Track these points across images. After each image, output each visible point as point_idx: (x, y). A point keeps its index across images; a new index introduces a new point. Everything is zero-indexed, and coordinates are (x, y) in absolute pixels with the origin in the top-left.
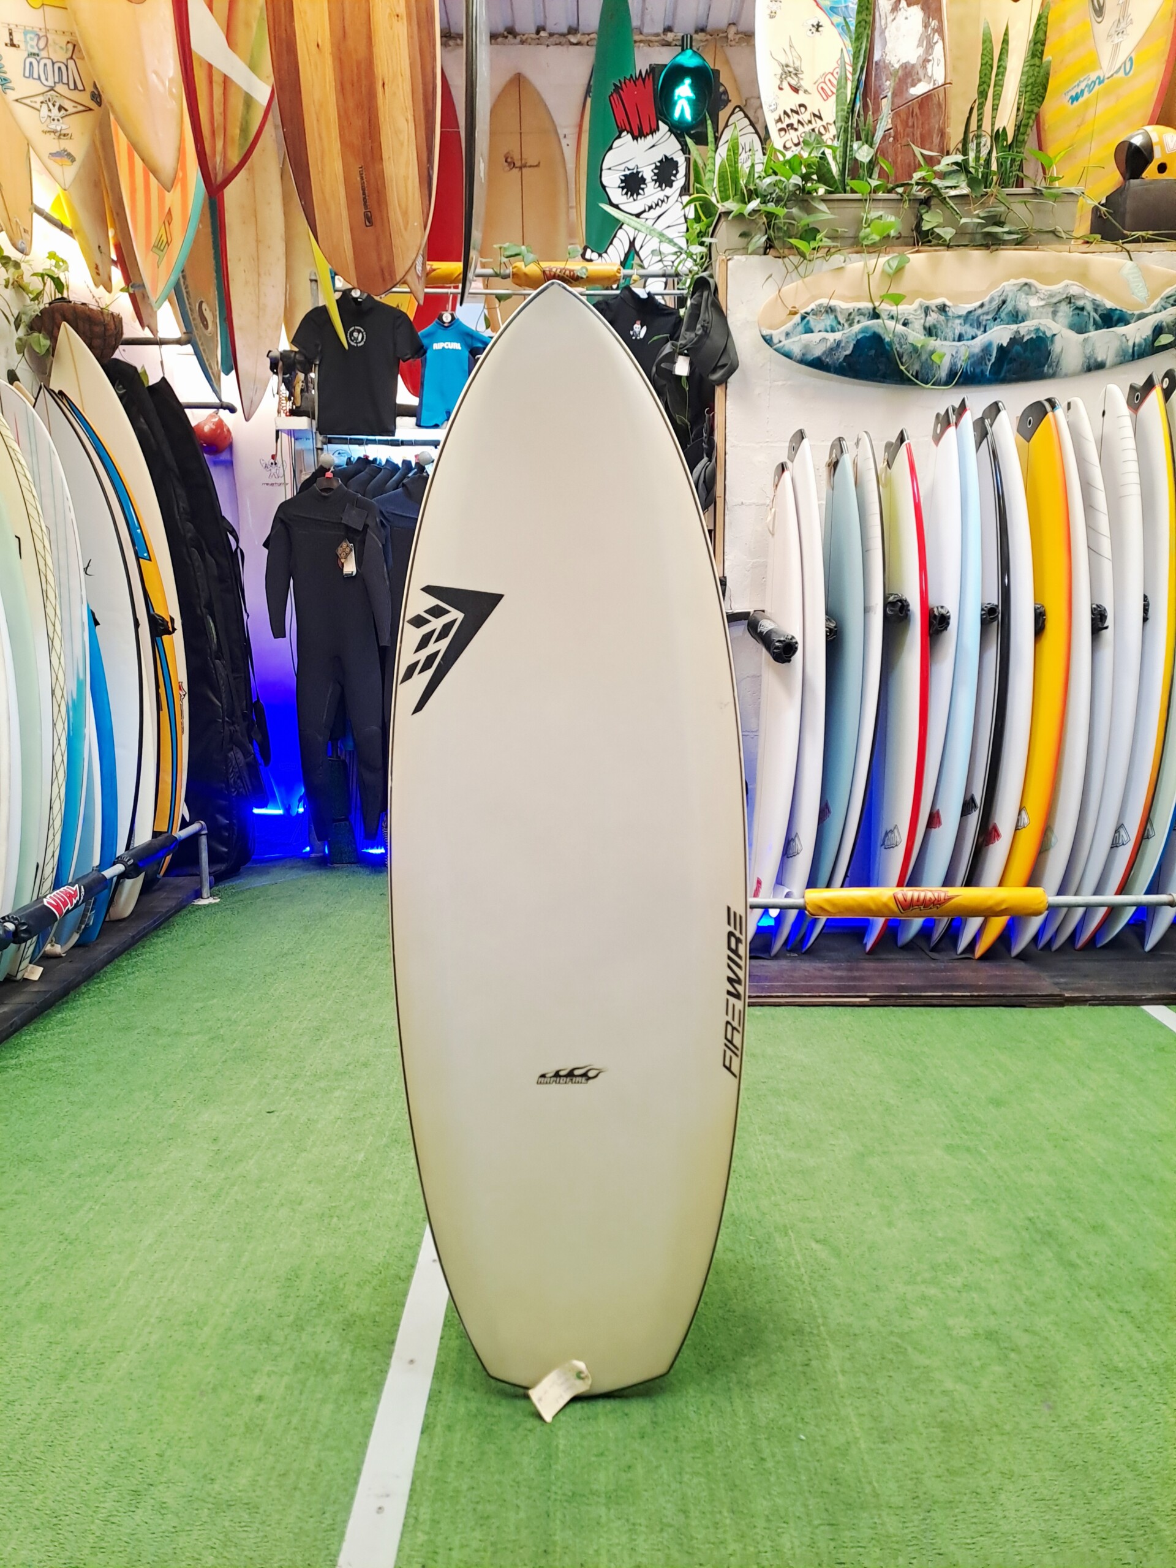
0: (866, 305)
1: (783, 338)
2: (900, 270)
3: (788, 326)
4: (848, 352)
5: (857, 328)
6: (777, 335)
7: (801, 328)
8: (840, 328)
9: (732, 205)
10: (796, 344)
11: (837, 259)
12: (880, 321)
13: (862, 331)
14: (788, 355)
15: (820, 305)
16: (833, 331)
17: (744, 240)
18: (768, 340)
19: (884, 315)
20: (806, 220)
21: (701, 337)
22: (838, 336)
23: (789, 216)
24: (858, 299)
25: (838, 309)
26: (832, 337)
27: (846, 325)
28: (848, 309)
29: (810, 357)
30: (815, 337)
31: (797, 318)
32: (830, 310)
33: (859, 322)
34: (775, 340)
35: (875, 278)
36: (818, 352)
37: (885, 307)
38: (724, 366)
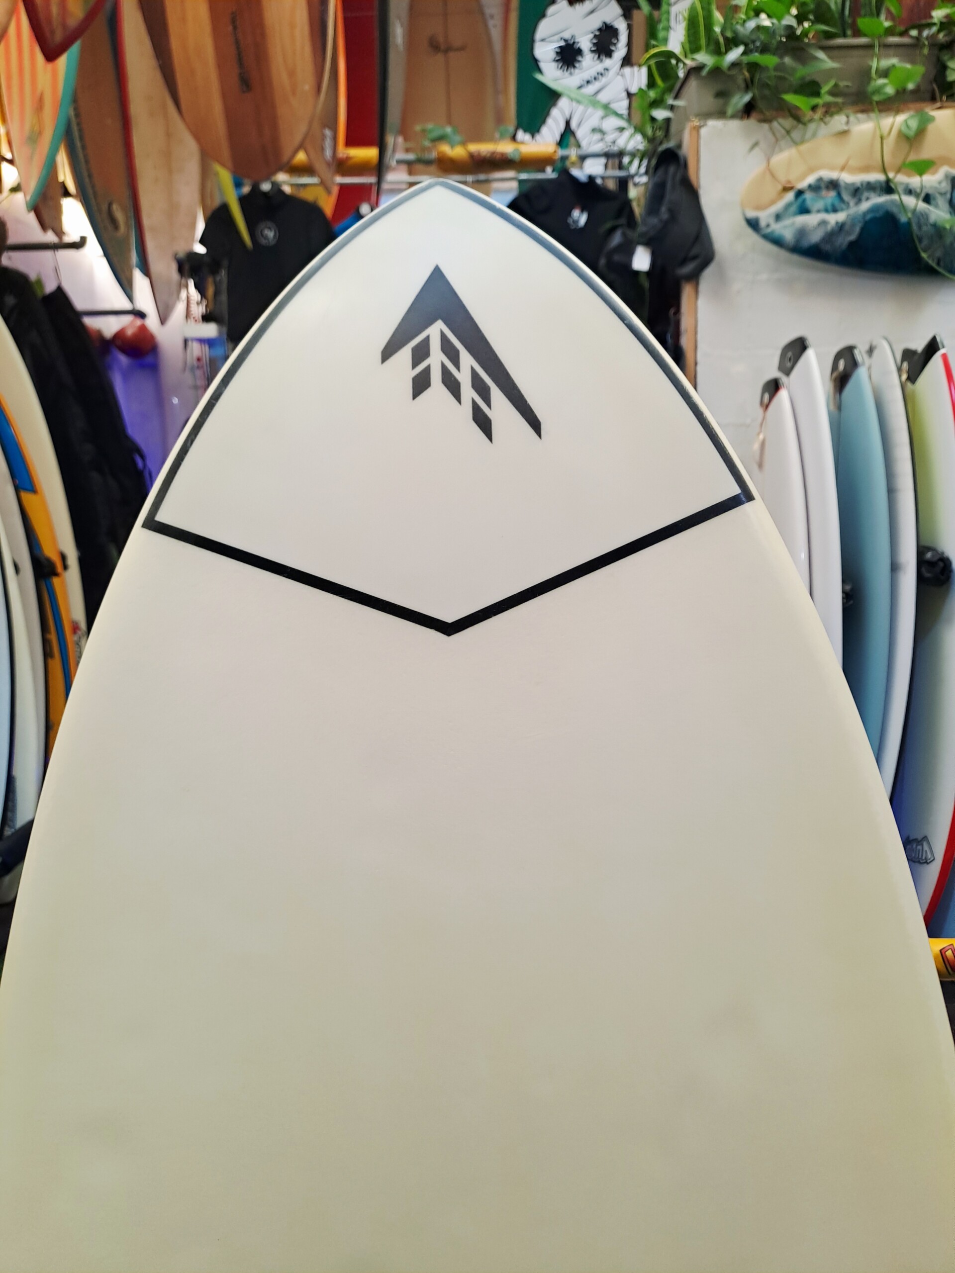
0: (877, 177)
1: (772, 221)
2: (921, 132)
3: (779, 206)
4: (853, 237)
5: (865, 206)
6: (765, 217)
7: (794, 208)
8: (843, 206)
9: (704, 58)
10: (787, 229)
11: (839, 121)
12: (895, 197)
13: (872, 210)
14: (777, 241)
15: (820, 180)
16: (835, 210)
17: (720, 101)
18: (753, 224)
19: (900, 189)
20: (802, 72)
21: (666, 224)
22: (841, 217)
23: (779, 67)
24: (867, 169)
25: (842, 184)
26: (834, 219)
27: (852, 203)
28: (853, 184)
29: (805, 244)
30: (811, 220)
31: (790, 196)
32: (833, 185)
33: (868, 199)
34: (763, 223)
35: (890, 142)
36: (815, 237)
37: (901, 179)
38: (695, 258)
